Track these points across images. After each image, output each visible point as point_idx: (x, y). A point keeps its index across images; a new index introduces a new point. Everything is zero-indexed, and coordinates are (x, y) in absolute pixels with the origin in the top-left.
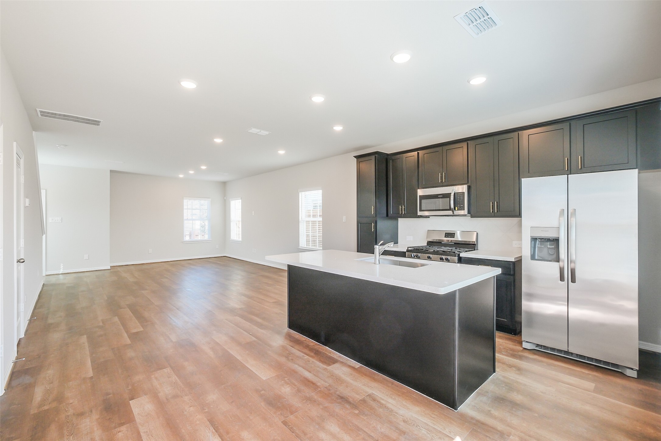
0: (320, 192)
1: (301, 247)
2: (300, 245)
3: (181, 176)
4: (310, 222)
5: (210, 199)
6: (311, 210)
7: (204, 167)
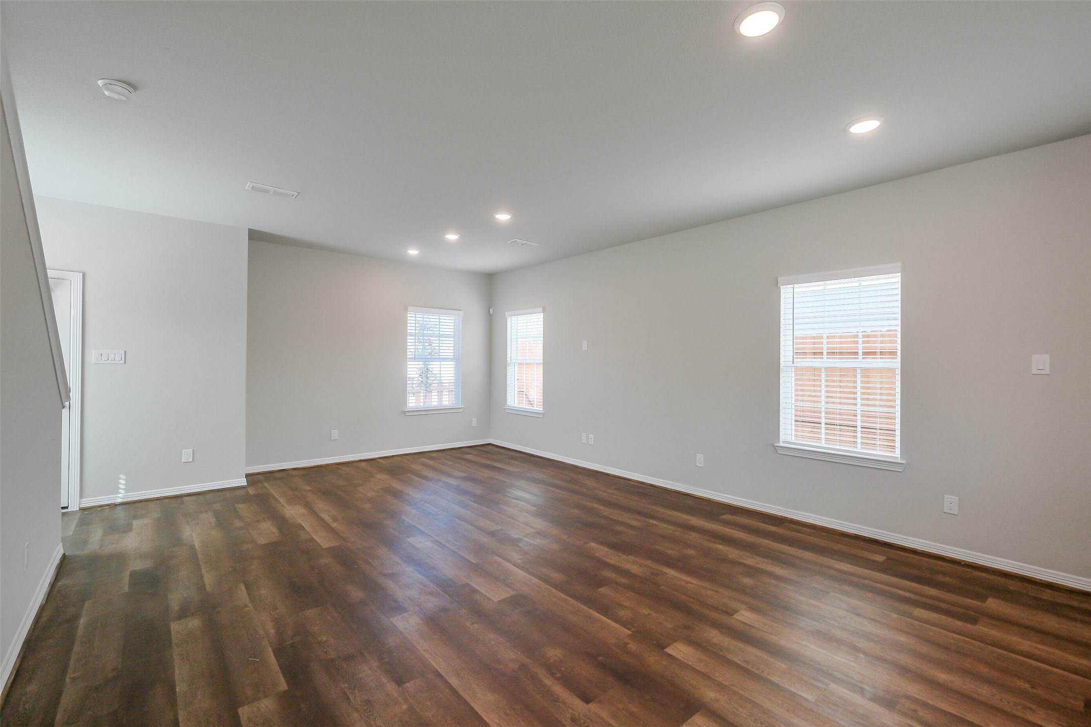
0: (894, 280)
1: (784, 442)
2: (782, 438)
3: (413, 252)
4: (823, 370)
5: (461, 313)
6: (822, 338)
7: (503, 217)
